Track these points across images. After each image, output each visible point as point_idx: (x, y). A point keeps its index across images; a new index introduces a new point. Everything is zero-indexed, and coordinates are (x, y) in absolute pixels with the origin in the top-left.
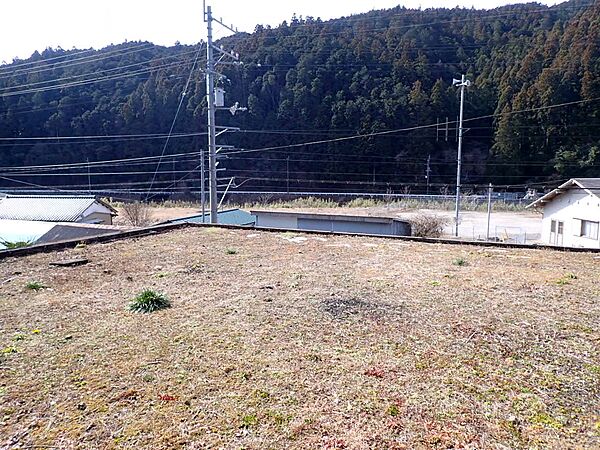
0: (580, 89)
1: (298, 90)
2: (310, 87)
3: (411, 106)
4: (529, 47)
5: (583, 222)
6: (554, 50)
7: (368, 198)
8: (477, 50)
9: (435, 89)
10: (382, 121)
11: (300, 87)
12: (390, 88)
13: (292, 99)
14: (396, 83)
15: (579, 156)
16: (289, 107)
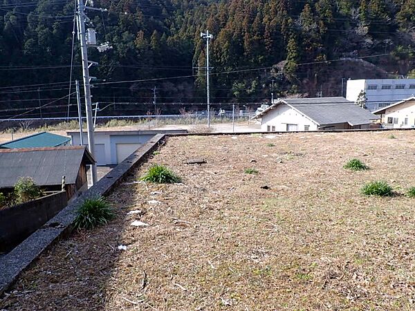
0: (243, 44)
1: (41, 31)
2: (52, 29)
3: (138, 49)
4: (207, 13)
5: (287, 125)
6: (226, 17)
7: (121, 119)
8: (174, 12)
9: (153, 38)
10: (117, 60)
11: (42, 28)
12: (120, 35)
13: (37, 39)
14: (124, 32)
15: (246, 86)
16: (34, 45)
